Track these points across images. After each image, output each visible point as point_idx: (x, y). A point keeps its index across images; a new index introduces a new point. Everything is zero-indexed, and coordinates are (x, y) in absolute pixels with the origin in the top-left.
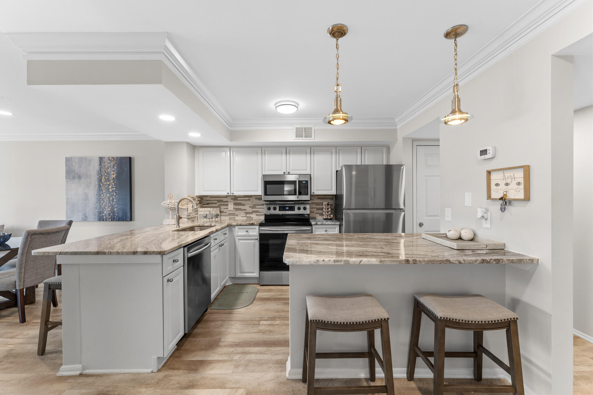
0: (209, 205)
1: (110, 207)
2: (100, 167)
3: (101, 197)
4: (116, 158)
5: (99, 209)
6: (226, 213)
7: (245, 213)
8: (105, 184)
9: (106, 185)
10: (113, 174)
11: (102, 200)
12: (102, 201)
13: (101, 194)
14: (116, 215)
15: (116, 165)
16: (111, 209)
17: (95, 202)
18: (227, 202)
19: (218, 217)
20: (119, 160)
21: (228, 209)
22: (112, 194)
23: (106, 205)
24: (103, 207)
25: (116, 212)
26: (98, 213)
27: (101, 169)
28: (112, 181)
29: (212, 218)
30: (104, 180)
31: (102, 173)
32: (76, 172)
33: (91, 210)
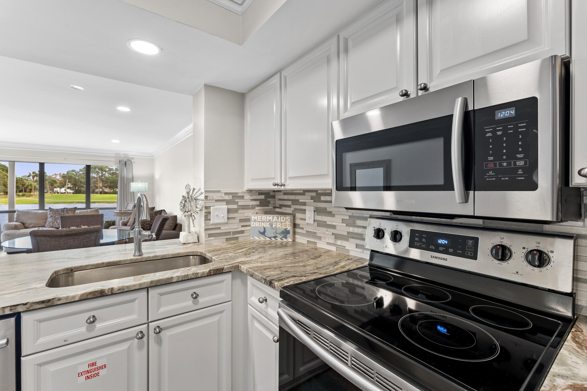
0: (281, 208)
6: (303, 229)
7: (334, 236)
18: (304, 204)
19: (288, 235)
21: (305, 220)
29: (275, 237)
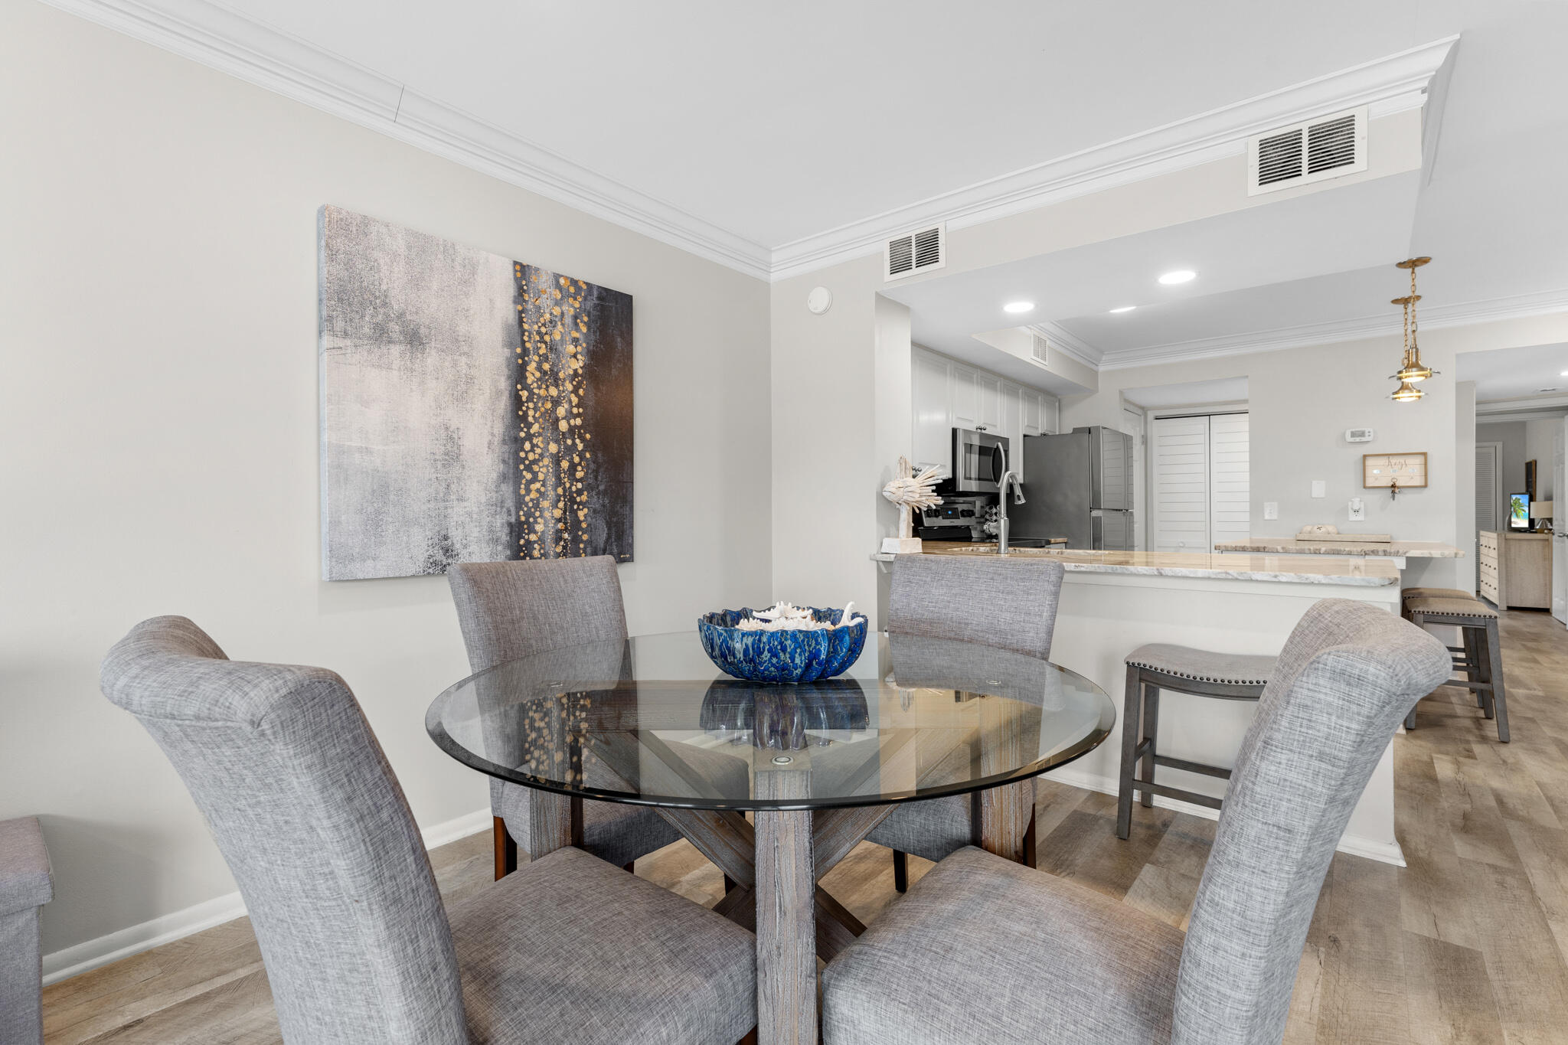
1: (561, 505)
2: (520, 312)
3: (522, 455)
4: (584, 287)
5: (513, 510)
8: (539, 396)
9: (545, 399)
10: (575, 356)
11: (528, 468)
12: (525, 473)
13: (523, 440)
14: (585, 537)
15: (586, 319)
16: (565, 512)
17: (494, 475)
20: (599, 298)
22: (569, 442)
23: (542, 494)
24: (532, 500)
25: (584, 525)
26: (506, 530)
27: (521, 322)
28: (570, 387)
30: (538, 374)
31: (526, 338)
32: (396, 307)
33: (475, 516)
